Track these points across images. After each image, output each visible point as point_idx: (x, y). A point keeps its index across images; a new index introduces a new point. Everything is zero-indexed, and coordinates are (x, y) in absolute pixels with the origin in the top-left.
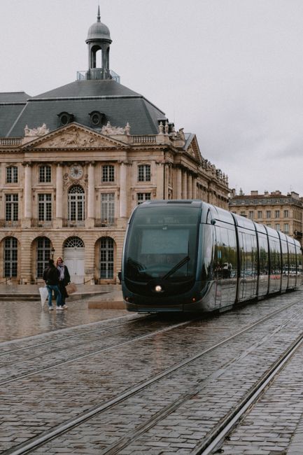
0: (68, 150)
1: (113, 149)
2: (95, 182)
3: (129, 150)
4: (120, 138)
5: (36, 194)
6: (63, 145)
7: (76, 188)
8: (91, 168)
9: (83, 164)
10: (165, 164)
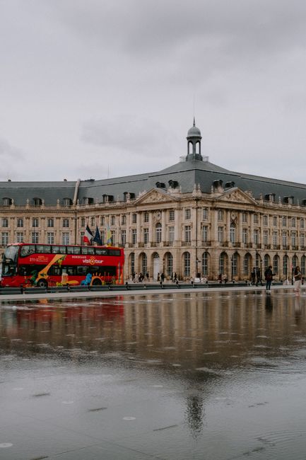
0: (154, 204)
1: (171, 202)
2: (165, 221)
3: (179, 201)
4: (174, 195)
5: (142, 229)
6: (152, 201)
7: (158, 224)
8: (163, 213)
9: (160, 211)
10: (197, 208)
